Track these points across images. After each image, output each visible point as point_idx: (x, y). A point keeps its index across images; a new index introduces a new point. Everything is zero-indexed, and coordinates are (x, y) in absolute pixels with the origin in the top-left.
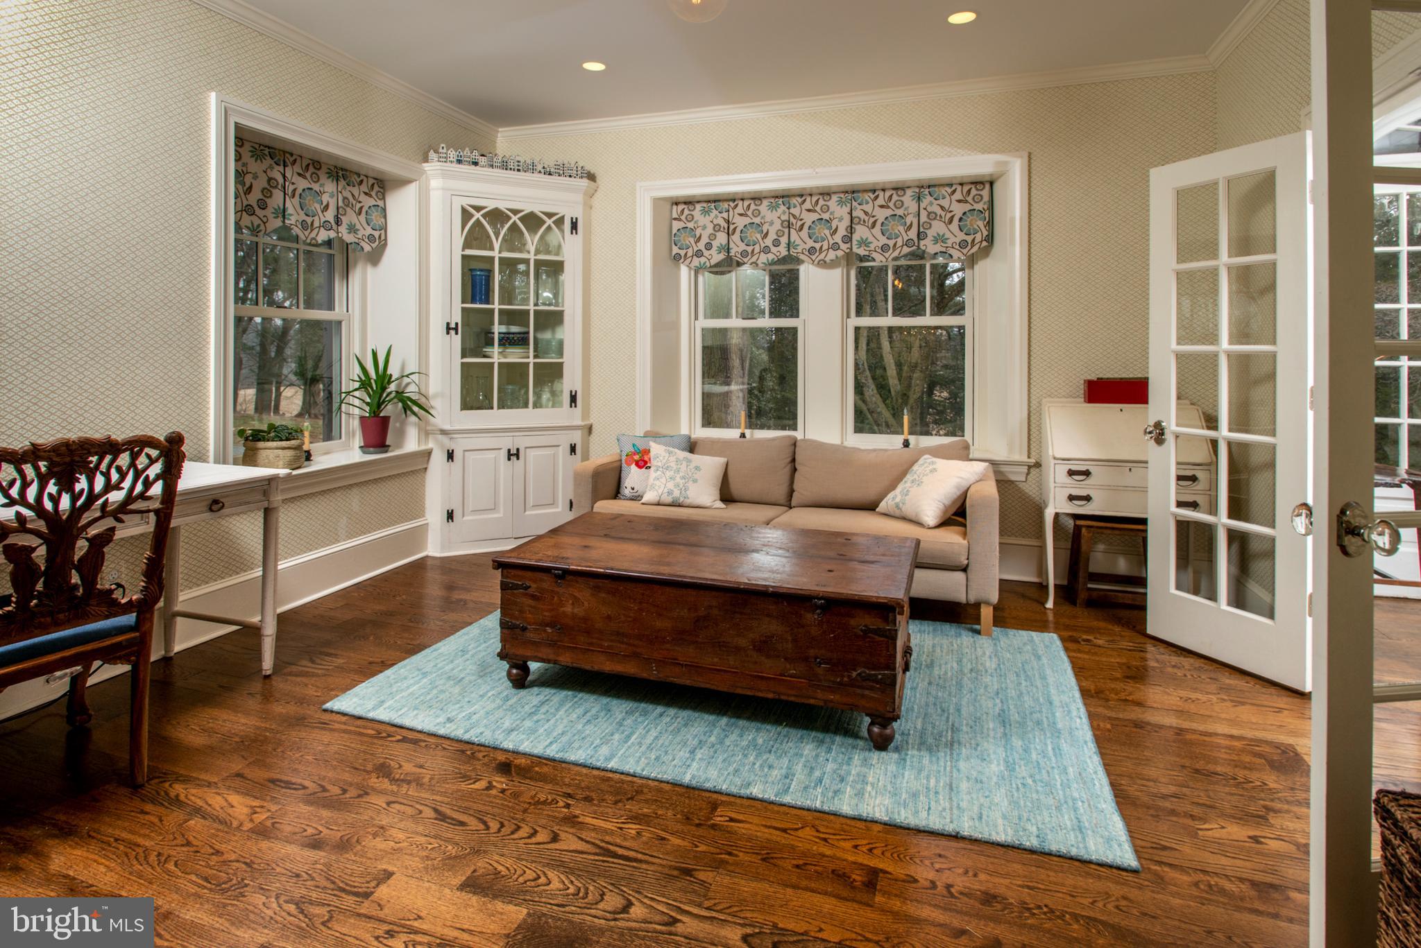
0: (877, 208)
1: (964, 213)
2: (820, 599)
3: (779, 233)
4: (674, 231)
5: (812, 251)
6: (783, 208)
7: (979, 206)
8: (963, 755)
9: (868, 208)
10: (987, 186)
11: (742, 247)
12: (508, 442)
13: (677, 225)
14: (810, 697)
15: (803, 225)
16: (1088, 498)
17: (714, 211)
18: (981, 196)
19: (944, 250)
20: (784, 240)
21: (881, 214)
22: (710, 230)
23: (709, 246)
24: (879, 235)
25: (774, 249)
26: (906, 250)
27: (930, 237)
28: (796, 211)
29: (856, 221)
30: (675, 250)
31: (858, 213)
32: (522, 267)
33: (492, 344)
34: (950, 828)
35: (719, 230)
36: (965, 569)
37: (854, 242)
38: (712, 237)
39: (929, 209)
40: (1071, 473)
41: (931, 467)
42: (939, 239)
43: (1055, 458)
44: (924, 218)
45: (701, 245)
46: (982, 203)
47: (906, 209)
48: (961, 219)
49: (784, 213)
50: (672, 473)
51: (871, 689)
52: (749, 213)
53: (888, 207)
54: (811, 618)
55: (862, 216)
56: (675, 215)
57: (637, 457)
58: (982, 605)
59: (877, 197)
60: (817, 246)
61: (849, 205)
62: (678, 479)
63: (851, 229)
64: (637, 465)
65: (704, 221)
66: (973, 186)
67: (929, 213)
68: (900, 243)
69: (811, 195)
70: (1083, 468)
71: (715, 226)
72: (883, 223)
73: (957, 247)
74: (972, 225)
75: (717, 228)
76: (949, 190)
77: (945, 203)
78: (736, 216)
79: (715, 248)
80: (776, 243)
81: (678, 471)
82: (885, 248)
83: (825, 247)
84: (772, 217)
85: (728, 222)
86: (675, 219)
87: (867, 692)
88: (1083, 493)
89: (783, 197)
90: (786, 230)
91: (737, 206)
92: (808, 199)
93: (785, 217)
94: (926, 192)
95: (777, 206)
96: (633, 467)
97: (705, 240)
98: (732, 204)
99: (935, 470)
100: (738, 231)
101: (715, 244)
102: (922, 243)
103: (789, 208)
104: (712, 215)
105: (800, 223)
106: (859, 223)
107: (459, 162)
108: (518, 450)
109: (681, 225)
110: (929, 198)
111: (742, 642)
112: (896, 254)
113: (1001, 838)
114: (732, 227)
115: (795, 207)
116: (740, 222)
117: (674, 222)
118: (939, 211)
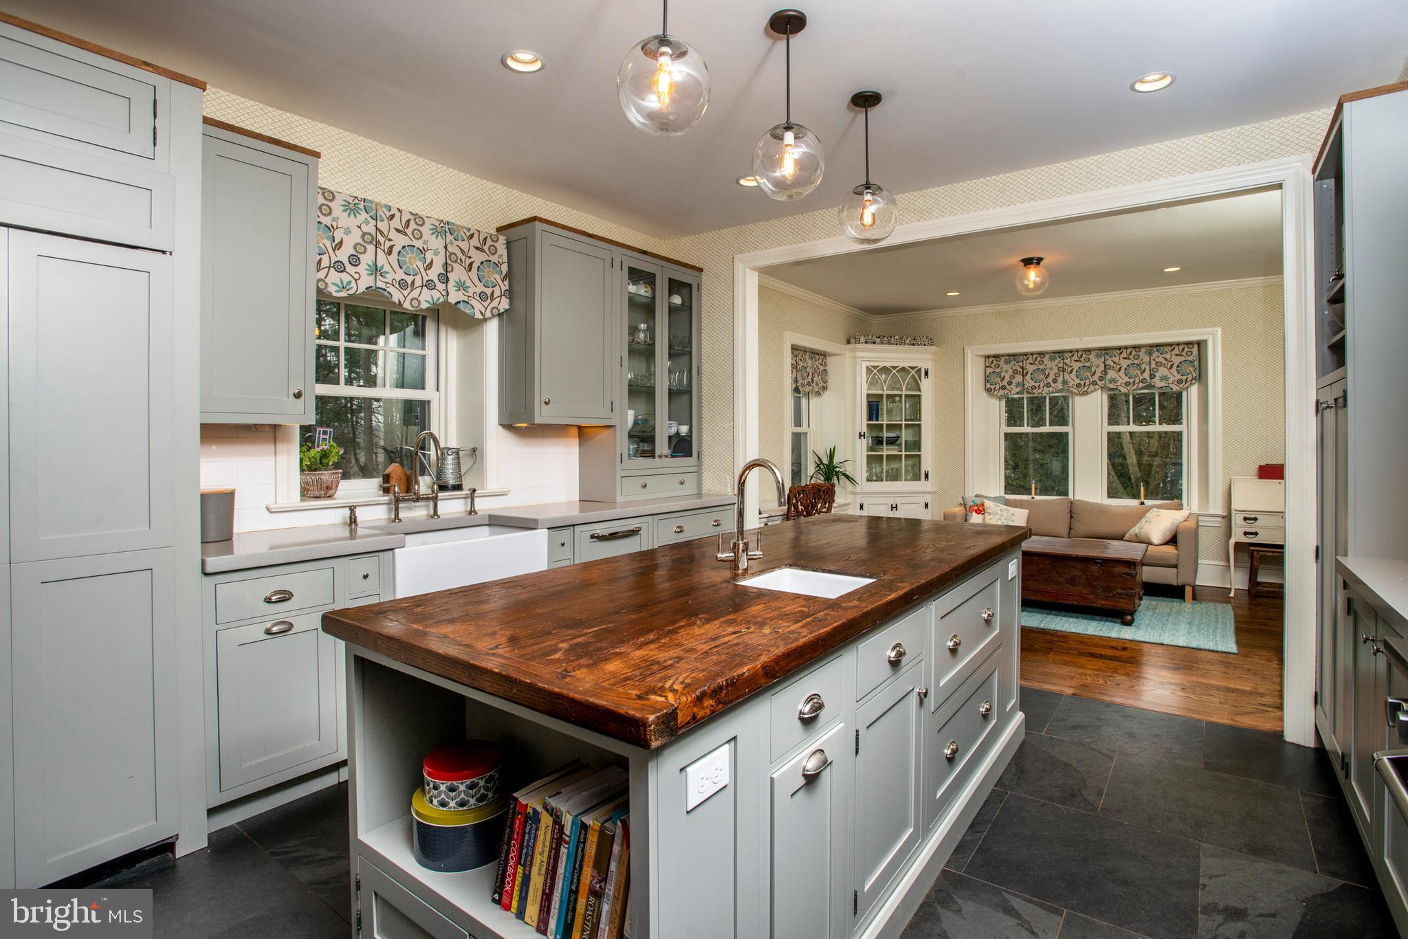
0: (1122, 360)
1: (1180, 363)
2: (1099, 559)
3: (1057, 375)
4: (987, 374)
5: (1078, 385)
6: (1059, 359)
7: (1190, 358)
8: (1168, 629)
9: (1116, 359)
10: (1196, 346)
11: (1032, 383)
12: (891, 501)
13: (989, 370)
14: (1093, 603)
15: (1072, 370)
16: (1256, 534)
17: (1013, 362)
18: (1191, 352)
19: (1167, 385)
20: (1060, 379)
21: (1124, 363)
22: (1010, 373)
23: (1010, 383)
24: (1123, 376)
25: (1053, 385)
26: (1141, 385)
27: (1157, 377)
28: (1068, 361)
29: (1108, 367)
30: (988, 385)
31: (1109, 362)
32: (897, 399)
33: (882, 444)
34: (1159, 642)
35: (1017, 373)
36: (1176, 566)
37: (1107, 380)
38: (1012, 377)
39: (1157, 360)
40: (1245, 519)
41: (1157, 514)
42: (1163, 378)
43: (1236, 510)
44: (1153, 365)
45: (1005, 383)
46: (1192, 356)
47: (1142, 360)
48: (1178, 366)
49: (1060, 362)
50: (999, 517)
51: (1124, 598)
52: (1037, 363)
53: (1129, 359)
54: (1095, 568)
55: (1112, 364)
56: (987, 365)
57: (976, 508)
58: (1186, 587)
59: (1121, 353)
60: (1082, 383)
61: (1103, 358)
62: (1003, 520)
63: (1105, 372)
64: (976, 512)
65: (1007, 369)
66: (1186, 346)
67: (1157, 363)
68: (1137, 381)
69: (1077, 351)
70: (1253, 516)
71: (1014, 371)
72: (1125, 369)
73: (1176, 383)
74: (1185, 369)
75: (1015, 372)
76: (1170, 349)
77: (1167, 356)
78: (1028, 364)
79: (1014, 384)
80: (1055, 381)
81: (1002, 515)
82: (1127, 384)
83: (1087, 383)
84: (1052, 366)
85: (1023, 368)
86: (988, 367)
87: (1121, 600)
88: (1253, 530)
89: (1059, 353)
90: (1062, 373)
91: (1028, 358)
92: (1076, 354)
93: (1061, 365)
94: (1155, 349)
95: (1056, 358)
96: (974, 513)
97: (1007, 379)
98: (1025, 358)
99: (1159, 515)
100: (1029, 374)
101: (1014, 381)
102: (1153, 380)
103: (1063, 360)
104: (1012, 364)
105: (1070, 369)
106: (1110, 369)
107: (866, 342)
108: (896, 505)
109: (991, 370)
110: (1156, 353)
111: (1061, 579)
112: (1135, 387)
113: (1181, 645)
114: (1025, 371)
115: (1067, 359)
116: (1030, 368)
117: (987, 369)
118: (1163, 361)
